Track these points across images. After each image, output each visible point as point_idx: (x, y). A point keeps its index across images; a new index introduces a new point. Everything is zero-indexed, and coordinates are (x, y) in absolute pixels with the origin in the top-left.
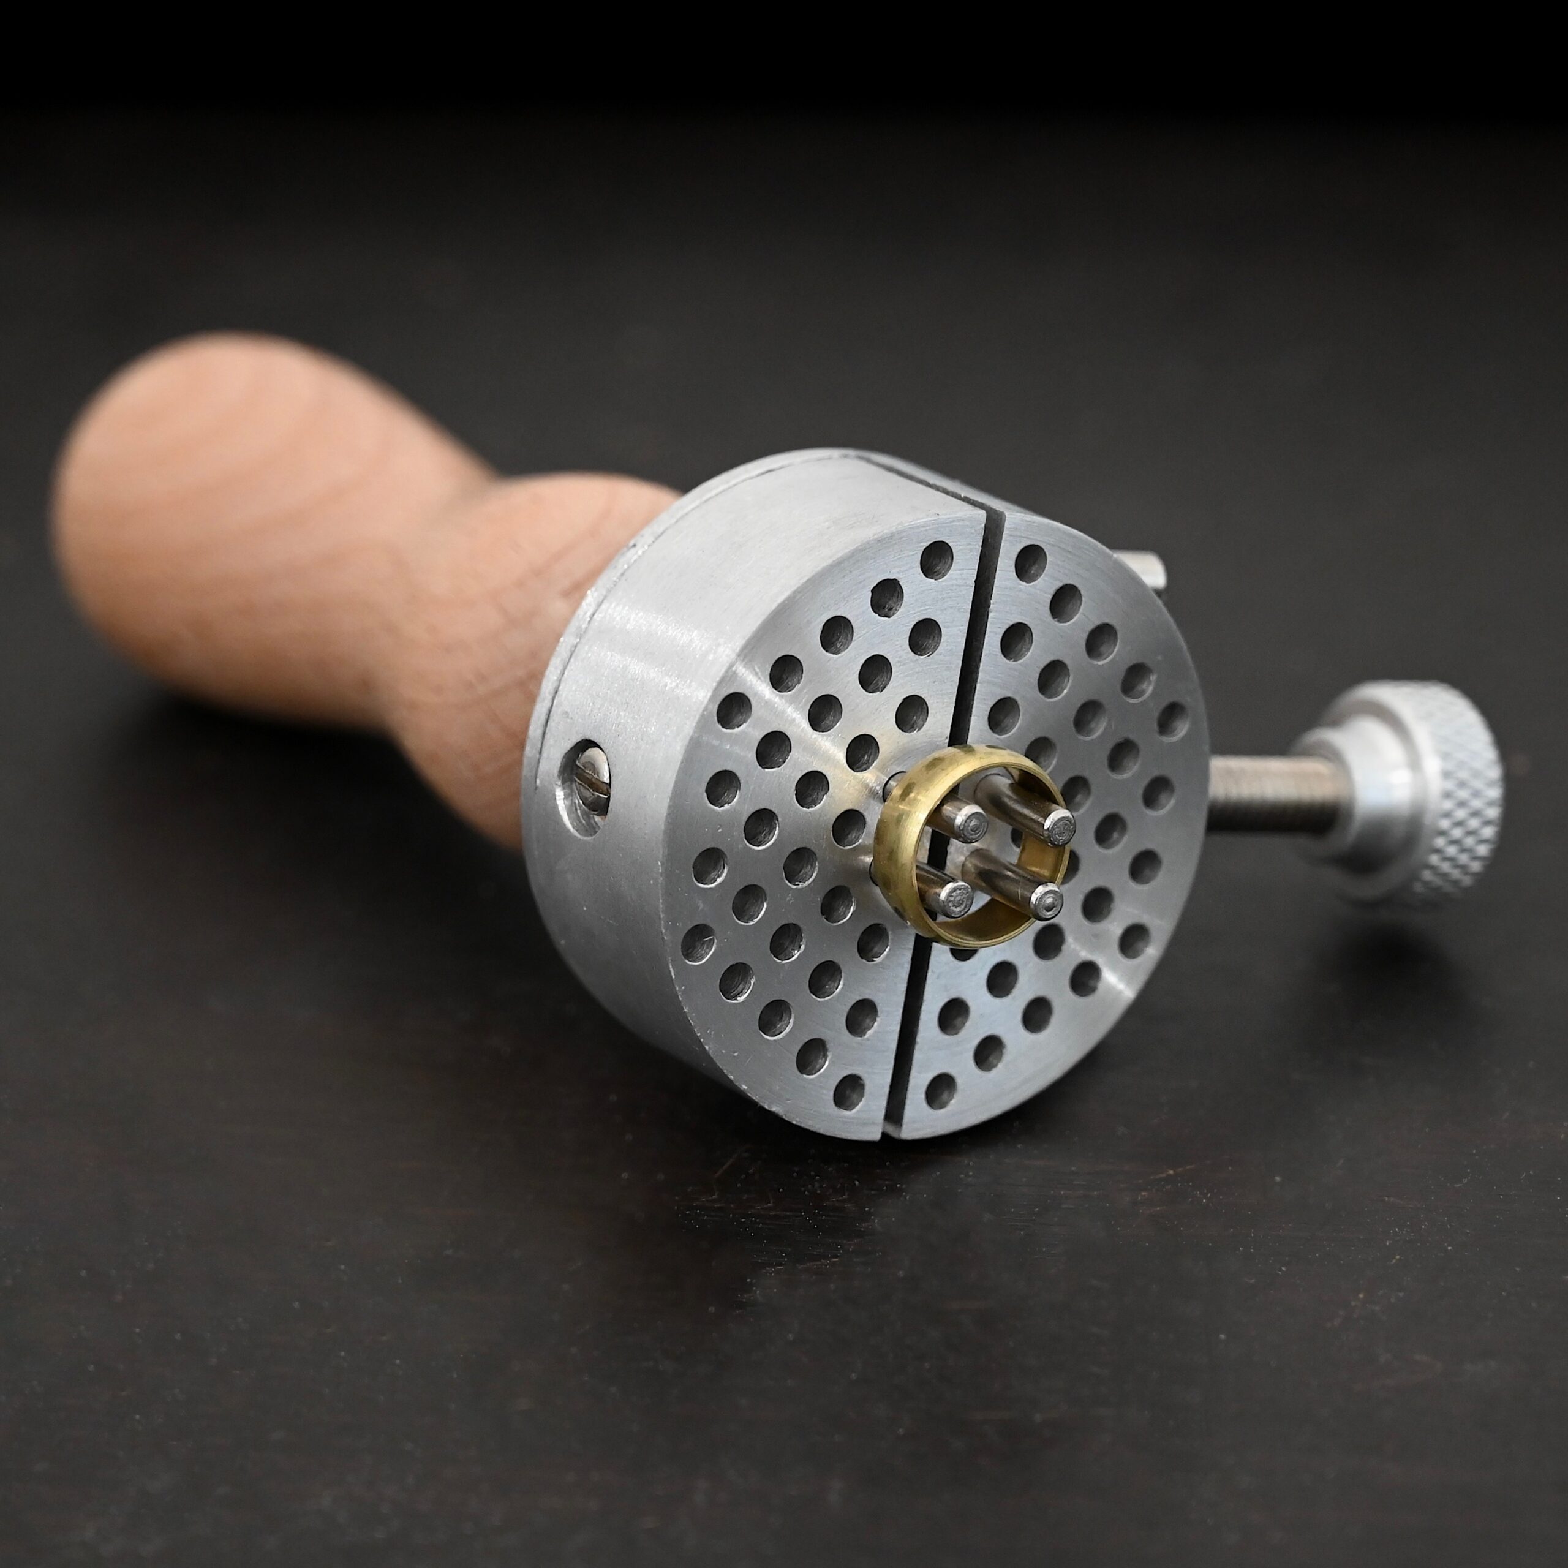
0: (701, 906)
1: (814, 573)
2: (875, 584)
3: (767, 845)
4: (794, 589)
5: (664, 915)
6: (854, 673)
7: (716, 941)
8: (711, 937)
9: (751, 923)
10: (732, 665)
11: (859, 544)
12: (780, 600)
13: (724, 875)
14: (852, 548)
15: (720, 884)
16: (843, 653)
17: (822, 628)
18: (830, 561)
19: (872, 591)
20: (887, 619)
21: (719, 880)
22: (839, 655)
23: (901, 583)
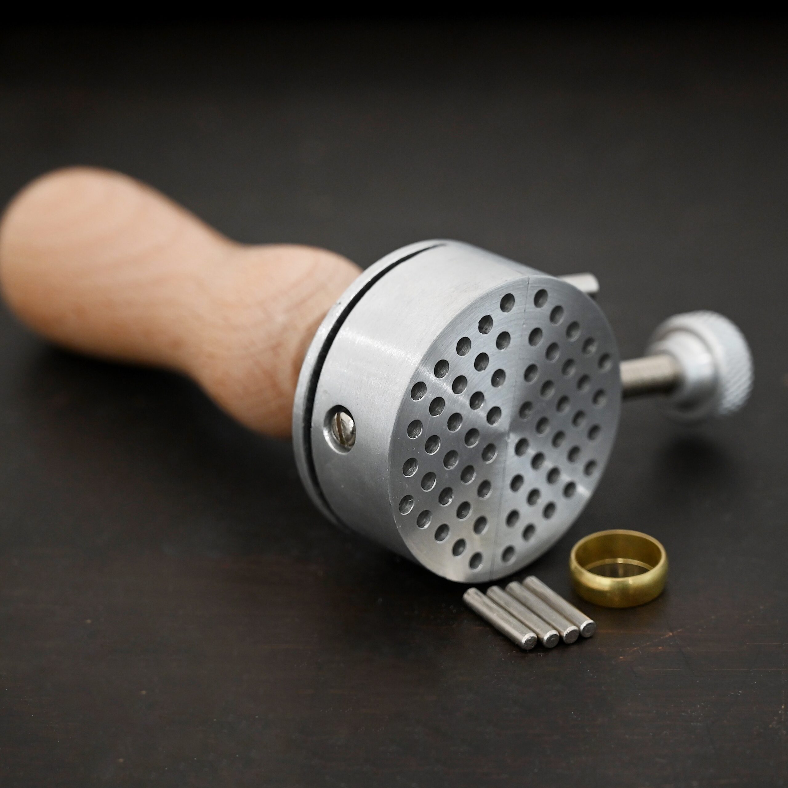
0: (407, 486)
1: (453, 318)
2: (480, 319)
3: (436, 452)
4: (444, 328)
5: (390, 494)
6: (472, 364)
7: (414, 502)
8: (412, 500)
9: (430, 490)
10: (417, 369)
11: (473, 301)
12: (438, 333)
13: (417, 470)
14: (469, 303)
15: (415, 474)
16: (466, 355)
17: (457, 344)
18: (459, 312)
19: (479, 323)
20: (486, 335)
21: (414, 473)
22: (465, 356)
23: (492, 317)
